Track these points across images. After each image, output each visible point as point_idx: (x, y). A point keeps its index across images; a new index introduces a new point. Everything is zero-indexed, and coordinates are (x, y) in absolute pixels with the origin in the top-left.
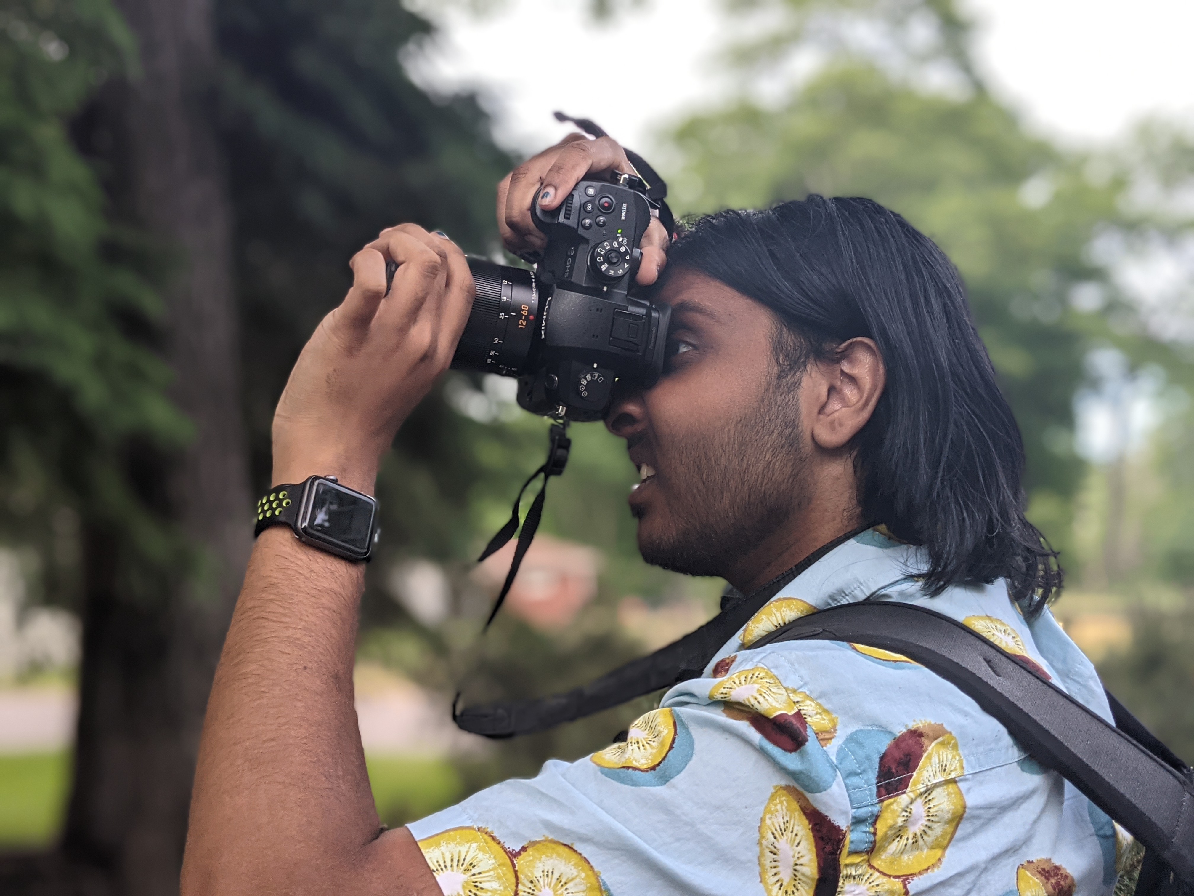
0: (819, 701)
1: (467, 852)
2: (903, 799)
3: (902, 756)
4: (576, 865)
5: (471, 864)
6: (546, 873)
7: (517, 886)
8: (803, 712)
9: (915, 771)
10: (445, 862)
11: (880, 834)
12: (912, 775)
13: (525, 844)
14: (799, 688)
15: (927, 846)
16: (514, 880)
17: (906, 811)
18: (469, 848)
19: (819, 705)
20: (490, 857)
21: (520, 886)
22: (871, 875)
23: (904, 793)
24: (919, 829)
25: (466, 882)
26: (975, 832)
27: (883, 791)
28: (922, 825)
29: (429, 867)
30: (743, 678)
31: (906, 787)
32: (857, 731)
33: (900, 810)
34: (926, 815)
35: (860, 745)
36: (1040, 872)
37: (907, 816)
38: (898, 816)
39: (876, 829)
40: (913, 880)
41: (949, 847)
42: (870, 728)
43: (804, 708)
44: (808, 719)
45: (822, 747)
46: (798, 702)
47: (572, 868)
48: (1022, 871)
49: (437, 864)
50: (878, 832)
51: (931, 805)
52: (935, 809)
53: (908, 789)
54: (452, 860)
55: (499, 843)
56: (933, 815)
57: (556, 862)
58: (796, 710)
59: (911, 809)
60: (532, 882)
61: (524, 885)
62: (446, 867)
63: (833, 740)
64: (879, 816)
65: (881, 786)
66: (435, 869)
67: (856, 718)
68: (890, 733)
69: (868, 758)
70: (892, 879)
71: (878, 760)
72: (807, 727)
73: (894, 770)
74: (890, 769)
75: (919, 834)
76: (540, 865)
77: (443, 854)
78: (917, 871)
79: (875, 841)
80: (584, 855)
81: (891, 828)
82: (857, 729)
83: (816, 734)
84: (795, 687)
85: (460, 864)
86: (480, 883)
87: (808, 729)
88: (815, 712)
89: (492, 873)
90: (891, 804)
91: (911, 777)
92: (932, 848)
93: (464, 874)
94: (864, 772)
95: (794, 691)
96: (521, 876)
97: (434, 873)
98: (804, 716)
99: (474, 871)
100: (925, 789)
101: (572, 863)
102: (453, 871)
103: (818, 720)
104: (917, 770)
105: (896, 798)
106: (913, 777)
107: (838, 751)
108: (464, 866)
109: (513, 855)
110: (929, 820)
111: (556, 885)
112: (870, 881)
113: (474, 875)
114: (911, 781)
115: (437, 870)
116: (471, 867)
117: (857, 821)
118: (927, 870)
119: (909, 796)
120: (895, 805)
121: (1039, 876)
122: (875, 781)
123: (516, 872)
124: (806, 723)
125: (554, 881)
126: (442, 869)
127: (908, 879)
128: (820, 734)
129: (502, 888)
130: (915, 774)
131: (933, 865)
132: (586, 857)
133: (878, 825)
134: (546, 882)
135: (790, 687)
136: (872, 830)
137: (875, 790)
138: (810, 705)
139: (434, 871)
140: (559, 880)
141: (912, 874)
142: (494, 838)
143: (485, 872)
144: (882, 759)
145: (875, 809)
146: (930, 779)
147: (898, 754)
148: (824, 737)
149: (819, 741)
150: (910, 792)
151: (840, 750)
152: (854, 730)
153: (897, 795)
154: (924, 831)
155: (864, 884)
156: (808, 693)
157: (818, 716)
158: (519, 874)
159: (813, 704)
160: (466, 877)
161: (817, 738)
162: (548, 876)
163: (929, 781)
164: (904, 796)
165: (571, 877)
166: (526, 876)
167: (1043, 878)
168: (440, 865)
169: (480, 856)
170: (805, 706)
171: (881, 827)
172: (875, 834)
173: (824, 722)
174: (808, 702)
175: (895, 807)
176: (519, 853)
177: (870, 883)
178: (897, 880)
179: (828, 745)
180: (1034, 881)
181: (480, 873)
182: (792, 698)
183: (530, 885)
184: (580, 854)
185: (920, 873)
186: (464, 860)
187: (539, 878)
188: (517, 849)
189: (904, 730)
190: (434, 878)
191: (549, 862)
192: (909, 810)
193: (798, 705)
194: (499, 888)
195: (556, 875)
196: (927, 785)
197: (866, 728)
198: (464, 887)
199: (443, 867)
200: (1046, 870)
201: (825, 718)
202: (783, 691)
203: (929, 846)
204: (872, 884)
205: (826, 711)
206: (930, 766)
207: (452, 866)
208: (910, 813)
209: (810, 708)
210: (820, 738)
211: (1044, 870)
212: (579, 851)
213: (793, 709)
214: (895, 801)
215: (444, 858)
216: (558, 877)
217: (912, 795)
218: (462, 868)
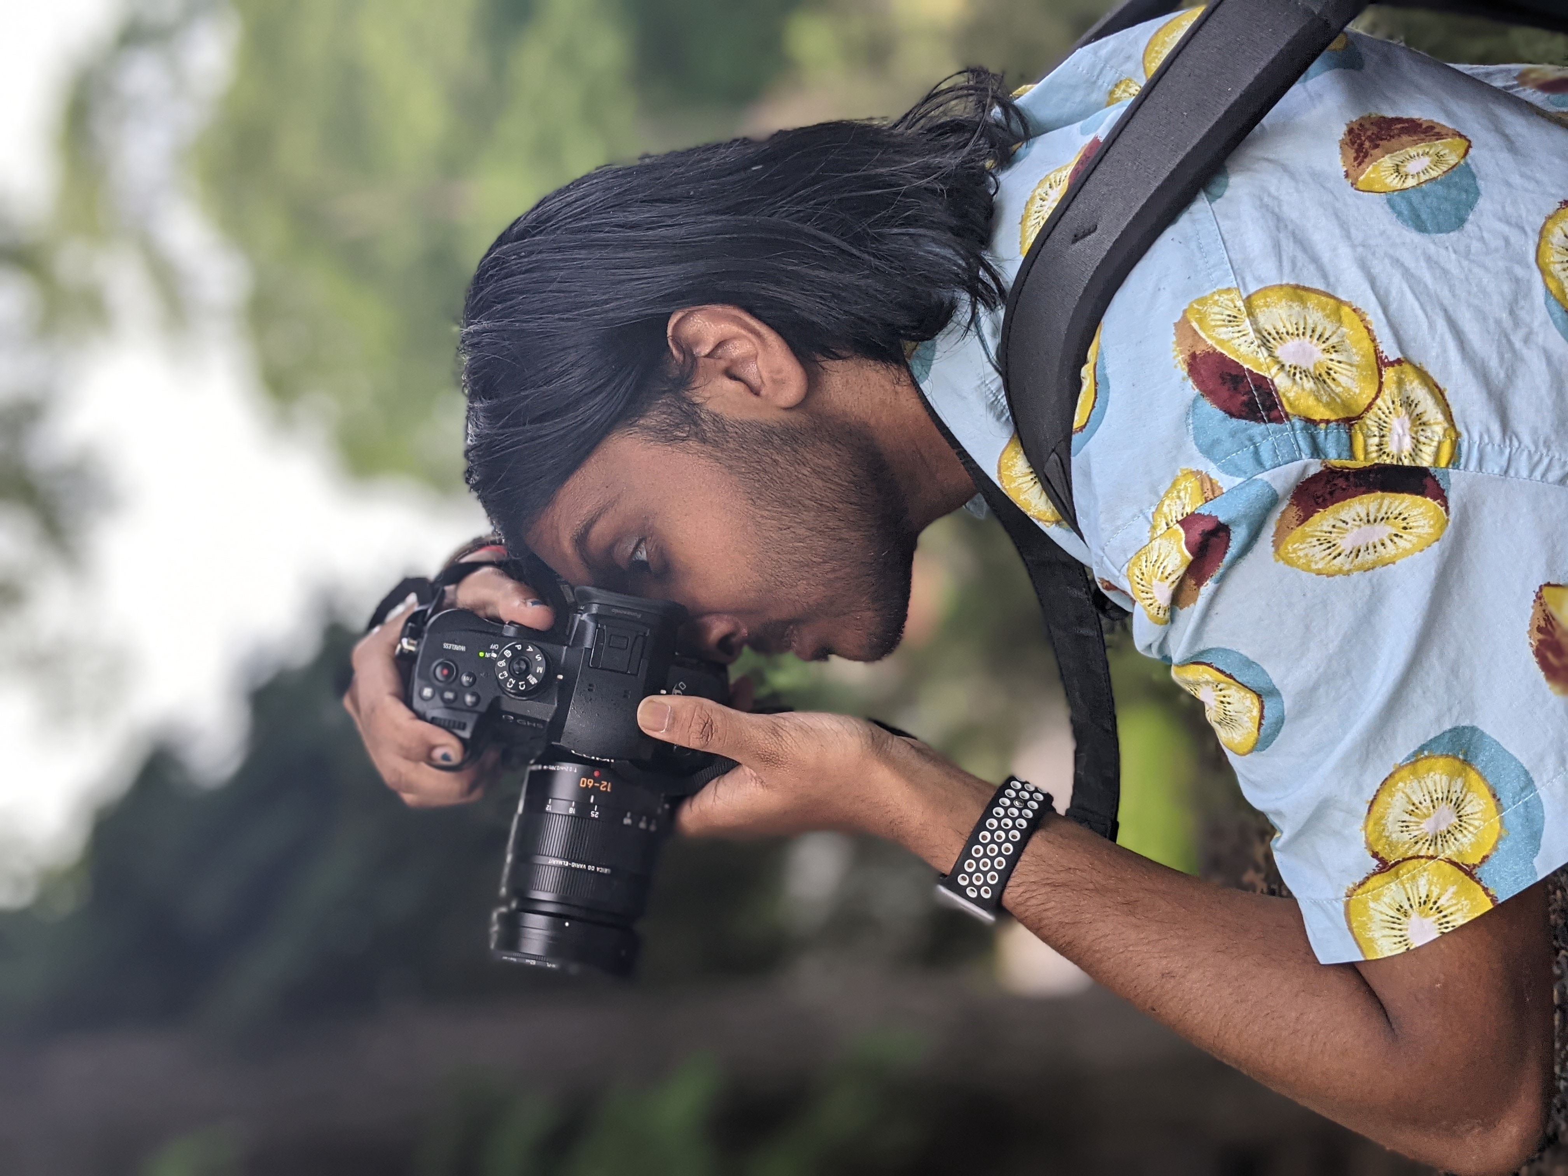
0: (1162, 494)
1: (1381, 913)
2: (1281, 382)
3: (1226, 387)
4: (1391, 796)
5: (1398, 910)
6: (1405, 829)
7: (1422, 857)
8: (1180, 518)
9: (1242, 366)
10: (1395, 936)
11: (1327, 415)
12: (1248, 369)
13: (1369, 854)
14: (1149, 522)
15: (1338, 328)
16: (1414, 861)
17: (1295, 374)
18: (1376, 910)
19: (1167, 493)
20: (1388, 889)
21: (1421, 854)
22: (1380, 409)
23: (1272, 381)
24: (1316, 345)
25: (1420, 913)
26: (1315, 260)
27: (1274, 414)
28: (1311, 342)
29: (1403, 953)
31: (1265, 378)
32: (1196, 444)
33: (1295, 388)
34: (1297, 338)
35: (1216, 442)
36: (1360, 164)
37: (1300, 373)
38: (1303, 389)
39: (1322, 421)
40: (1382, 352)
41: (1337, 296)
42: (1191, 427)
43: (1174, 515)
44: (1189, 510)
45: (1223, 493)
46: (1167, 524)
47: (1395, 798)
48: (1359, 186)
49: (1398, 945)
50: (1326, 418)
51: (1284, 331)
52: (1288, 326)
53: (1266, 375)
54: (1393, 928)
55: (1368, 878)
56: (1297, 329)
57: (1390, 819)
58: (1178, 526)
59: (1290, 366)
60: (1416, 843)
61: (1420, 849)
62: (1401, 936)
63: (1212, 476)
64: (1304, 417)
65: (1268, 416)
66: (1406, 947)
67: (1179, 446)
68: (1195, 401)
69: (1233, 434)
70: (1383, 380)
71: (1234, 420)
72: (1199, 514)
73: (1245, 398)
74: (1244, 404)
75: (1324, 346)
76: (1394, 836)
77: (1384, 936)
78: (1372, 345)
79: (1337, 421)
80: (1378, 786)
81: (1318, 399)
82: (1193, 443)
83: (1207, 502)
84: (1148, 527)
85: (1398, 921)
86: (1420, 898)
87: (1202, 512)
88: (1178, 502)
89: (1407, 886)
90: (1288, 399)
91: (1251, 372)
92: (1340, 321)
93: (1410, 916)
94: (1251, 439)
95: (1154, 528)
96: (1410, 854)
97: (1412, 948)
98: (1185, 515)
99: (1406, 906)
100: (1263, 348)
101: (1390, 799)
102: (1407, 929)
103: (1188, 496)
104: (1241, 363)
105: (1280, 393)
106: (1251, 368)
107: (1227, 473)
108: (1400, 917)
109: (1383, 864)
110: (1304, 334)
111: (1417, 816)
112: (1387, 412)
113: (1411, 906)
114: (1255, 371)
115: (1406, 945)
116: (1403, 910)
117: (1316, 451)
118: (1369, 330)
119: (1276, 374)
120: (1289, 395)
121: (1364, 166)
122: (1262, 426)
123: (1404, 860)
124: (1193, 513)
125: (1413, 819)
126: (1405, 940)
127: (1381, 357)
128: (1206, 495)
129: (1425, 874)
130: (1246, 366)
131: (1362, 321)
132: (1380, 783)
133: (1317, 417)
134: (1415, 828)
135: (1149, 534)
136: (1323, 426)
137: (1272, 426)
138: (1169, 505)
139: (1408, 949)
140: (1411, 813)
141: (1375, 351)
142: (1362, 884)
143: (1407, 893)
144: (1232, 415)
145: (1298, 424)
146: (1250, 341)
147: (1225, 393)
148: (1209, 491)
149: (1215, 497)
150: (1270, 373)
151: (1224, 469)
152: (1195, 447)
153: (1277, 393)
154: (1318, 339)
155: (1391, 420)
156: (1153, 509)
157: (1182, 494)
158: (1407, 857)
159: (1167, 502)
160: (1414, 915)
161: (1211, 500)
162: (1407, 827)
163: (1252, 343)
164: (1276, 381)
165: (1407, 800)
166: (1409, 848)
167: (1367, 160)
168: (1400, 942)
169: (1386, 900)
170: (1171, 514)
171: (1320, 413)
172: (1328, 422)
173: (1189, 489)
174: (1165, 509)
175: (1291, 395)
176: (1382, 860)
177: (1390, 413)
178: (1383, 373)
179: (1219, 484)
180: (1370, 172)
181: (1409, 899)
182: (1162, 532)
183: (1420, 843)
184: (1378, 791)
185: (1373, 340)
186: (1393, 917)
187: (1411, 836)
188: (1375, 861)
189: (1190, 382)
190: (1417, 949)
191: (1390, 828)
192: (1293, 371)
193: (1171, 524)
194: (1426, 877)
195: (1407, 817)
196: (1259, 347)
197: (1191, 432)
198: (1426, 916)
199: (1401, 939)
200: (1355, 155)
201: (1182, 487)
202: (1155, 545)
203: (1338, 325)
204: (1392, 410)
205: (1174, 484)
206: (1233, 342)
207: (1400, 930)
208: (1295, 368)
209: (1174, 508)
210: (1211, 497)
211: (1356, 159)
212: (1375, 793)
213: (1177, 530)
214: (1284, 395)
215: (1389, 936)
216: (1408, 815)
217: (1275, 369)
218: (1403, 919)
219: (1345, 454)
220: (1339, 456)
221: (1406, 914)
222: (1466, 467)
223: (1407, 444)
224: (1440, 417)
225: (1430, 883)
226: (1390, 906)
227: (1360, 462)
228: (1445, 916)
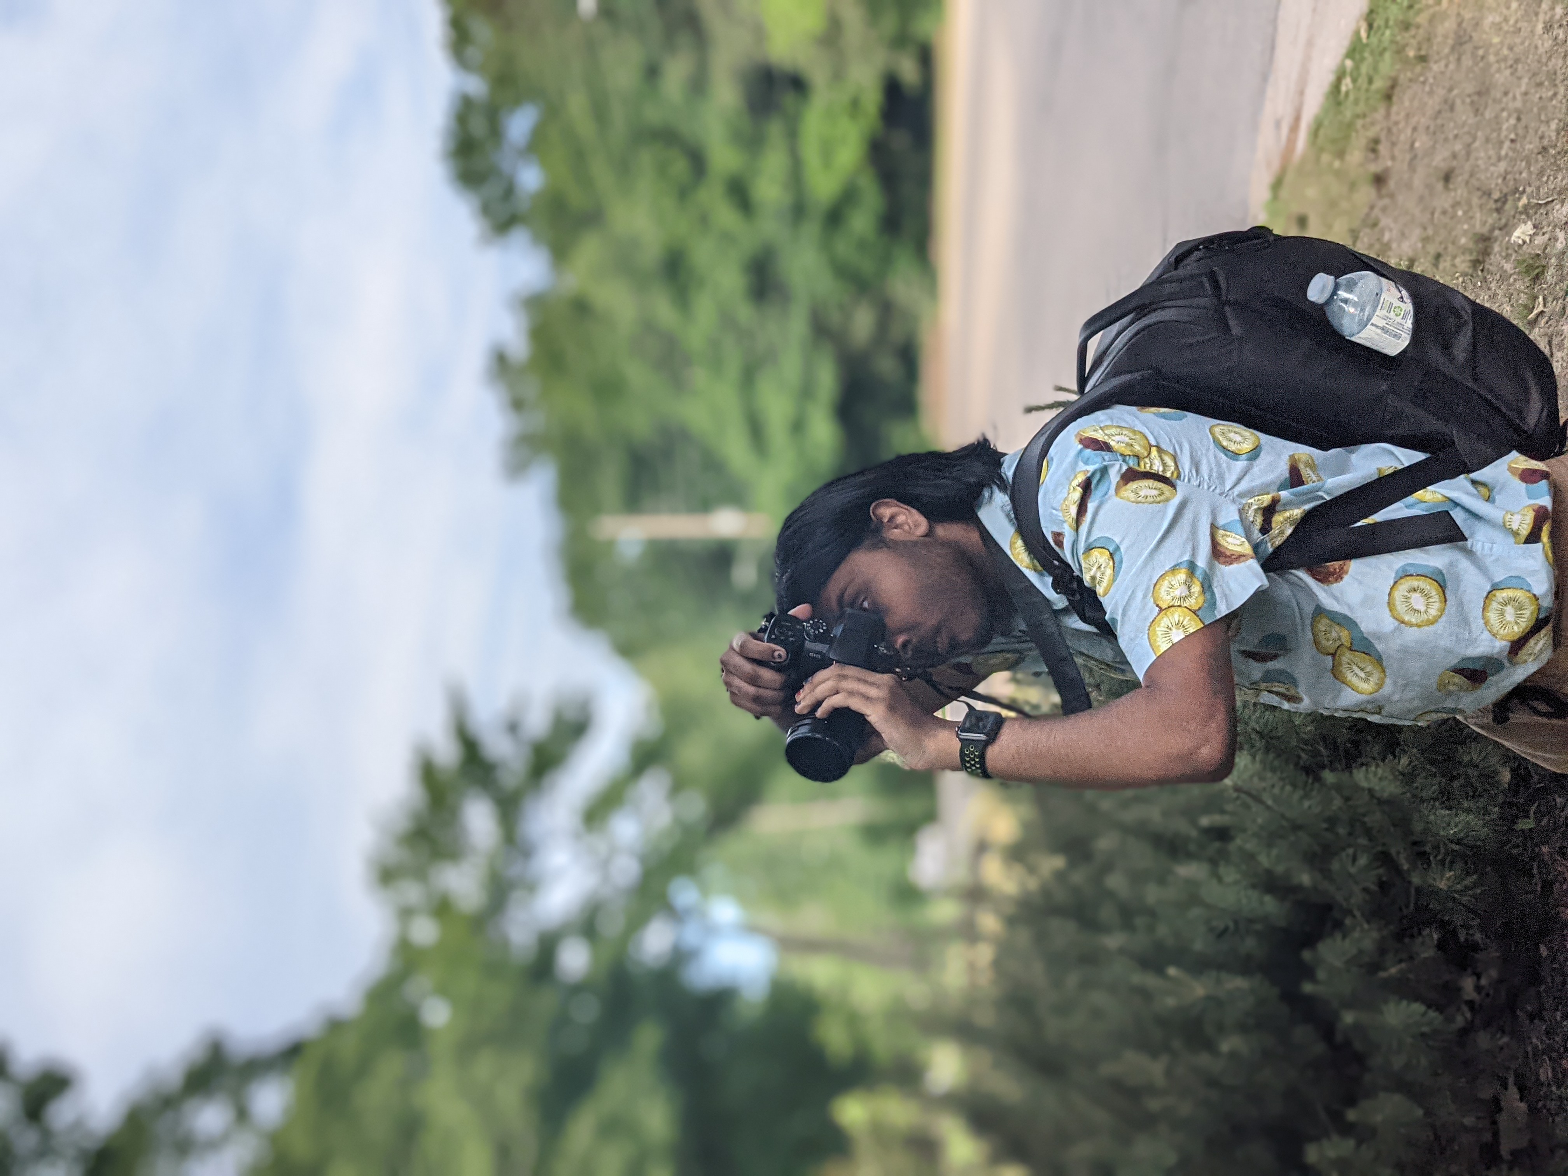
8: (1078, 484)
11: (1129, 453)
13: (1155, 606)
14: (1067, 488)
16: (1172, 607)
20: (1164, 620)
21: (1175, 605)
22: (1150, 458)
24: (1126, 438)
25: (1176, 628)
27: (1109, 450)
29: (1171, 647)
30: (1067, 514)
32: (1082, 461)
33: (1118, 446)
34: (1120, 436)
35: (1089, 459)
38: (1121, 446)
53: (1107, 442)
54: (1166, 637)
55: (1156, 617)
56: (1119, 433)
58: (1077, 487)
61: (1175, 603)
64: (1121, 453)
65: (1107, 450)
66: (1172, 643)
67: (1076, 463)
68: (1081, 449)
70: (1151, 450)
71: (1095, 452)
73: (1099, 446)
76: (1165, 597)
79: (1133, 455)
80: (1158, 578)
81: (1126, 449)
85: (1167, 633)
88: (1077, 480)
89: (1170, 618)
90: (1115, 448)
96: (1171, 604)
99: (1170, 626)
102: (1172, 636)
105: (1112, 447)
106: (1103, 441)
109: (1161, 610)
113: (1172, 626)
122: (1106, 453)
123: (1168, 607)
126: (1171, 641)
129: (1177, 613)
130: (1101, 440)
133: (1126, 455)
134: (1172, 593)
135: (1068, 492)
137: (1109, 453)
141: (1148, 441)
142: (1154, 620)
147: (1093, 445)
158: (1170, 606)
160: (1174, 630)
162: (1169, 594)
163: (1102, 435)
164: (1111, 443)
166: (1171, 602)
169: (1162, 625)
172: (1129, 455)
177: (1154, 459)
181: (1173, 622)
182: (1072, 490)
183: (1175, 601)
186: (1165, 631)
187: (1171, 597)
188: (1158, 609)
189: (1080, 445)
191: (1163, 593)
193: (1075, 487)
197: (1081, 458)
198: (1179, 630)
201: (1078, 476)
202: (1070, 495)
205: (1075, 475)
206: (1096, 435)
207: (1169, 636)
208: (1119, 441)
209: (1075, 482)
212: (1156, 581)
217: (1110, 440)
218: (1170, 632)
219: (1136, 464)
220: (1134, 465)
221: (1170, 629)
222: (1184, 480)
223: (1161, 469)
224: (1173, 464)
225: (1179, 616)
226: (1164, 627)
227: (1142, 469)
228: (1186, 629)
